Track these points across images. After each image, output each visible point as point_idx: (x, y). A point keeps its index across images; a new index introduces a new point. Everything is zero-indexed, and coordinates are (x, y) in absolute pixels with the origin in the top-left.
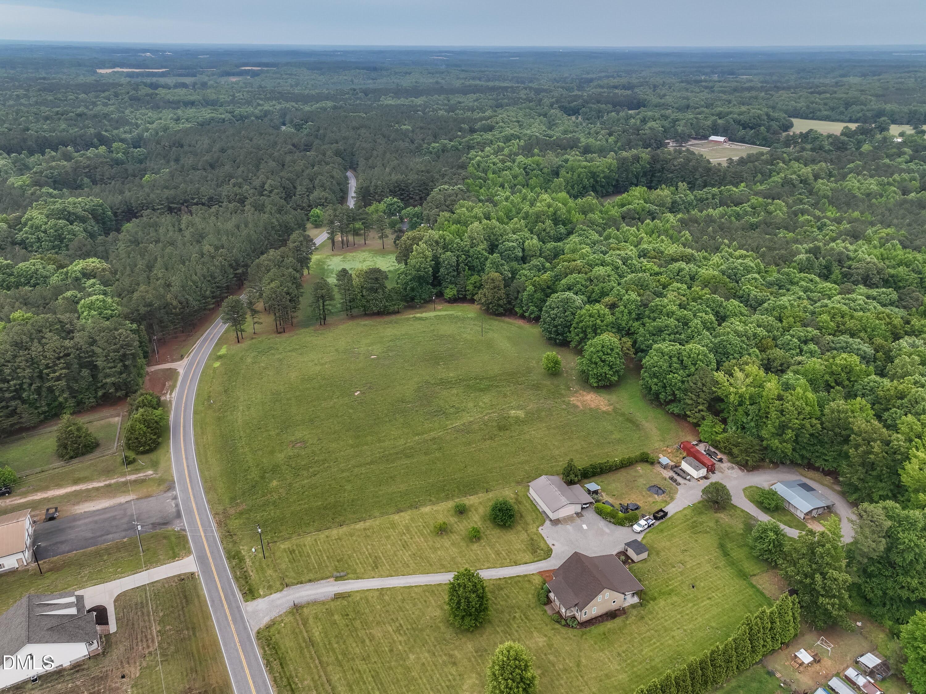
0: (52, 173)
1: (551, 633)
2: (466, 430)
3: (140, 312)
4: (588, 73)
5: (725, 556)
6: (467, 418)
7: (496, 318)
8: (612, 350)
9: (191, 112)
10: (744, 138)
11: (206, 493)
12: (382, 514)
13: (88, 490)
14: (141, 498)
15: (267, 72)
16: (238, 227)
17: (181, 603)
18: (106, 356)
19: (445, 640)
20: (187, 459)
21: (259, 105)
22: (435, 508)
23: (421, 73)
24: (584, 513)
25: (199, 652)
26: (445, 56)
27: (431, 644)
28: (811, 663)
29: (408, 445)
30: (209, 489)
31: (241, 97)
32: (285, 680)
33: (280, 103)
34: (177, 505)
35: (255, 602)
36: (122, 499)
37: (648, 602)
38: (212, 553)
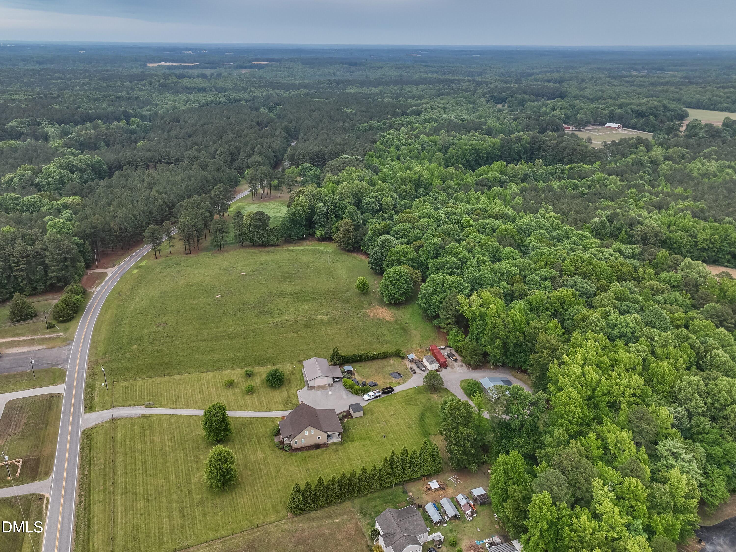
0: (80, 139)
1: (268, 453)
2: (281, 325)
3: (87, 232)
4: (533, 69)
5: (421, 421)
6: (285, 317)
7: (347, 253)
8: (401, 277)
9: (199, 96)
10: (636, 125)
11: (90, 349)
12: (196, 372)
13: (19, 341)
14: (49, 348)
15: (271, 65)
16: (182, 180)
17: (46, 409)
18: (52, 258)
19: (198, 448)
20: (87, 328)
21: (251, 91)
22: (233, 372)
23: (391, 67)
24: (335, 384)
25: (44, 437)
26: (419, 54)
27: (188, 449)
28: (436, 490)
29: (235, 331)
30: (93, 346)
31: (241, 85)
32: (88, 458)
33: (268, 90)
34: (69, 355)
35: (91, 414)
36: (36, 348)
37: (347, 442)
38: (77, 384)
